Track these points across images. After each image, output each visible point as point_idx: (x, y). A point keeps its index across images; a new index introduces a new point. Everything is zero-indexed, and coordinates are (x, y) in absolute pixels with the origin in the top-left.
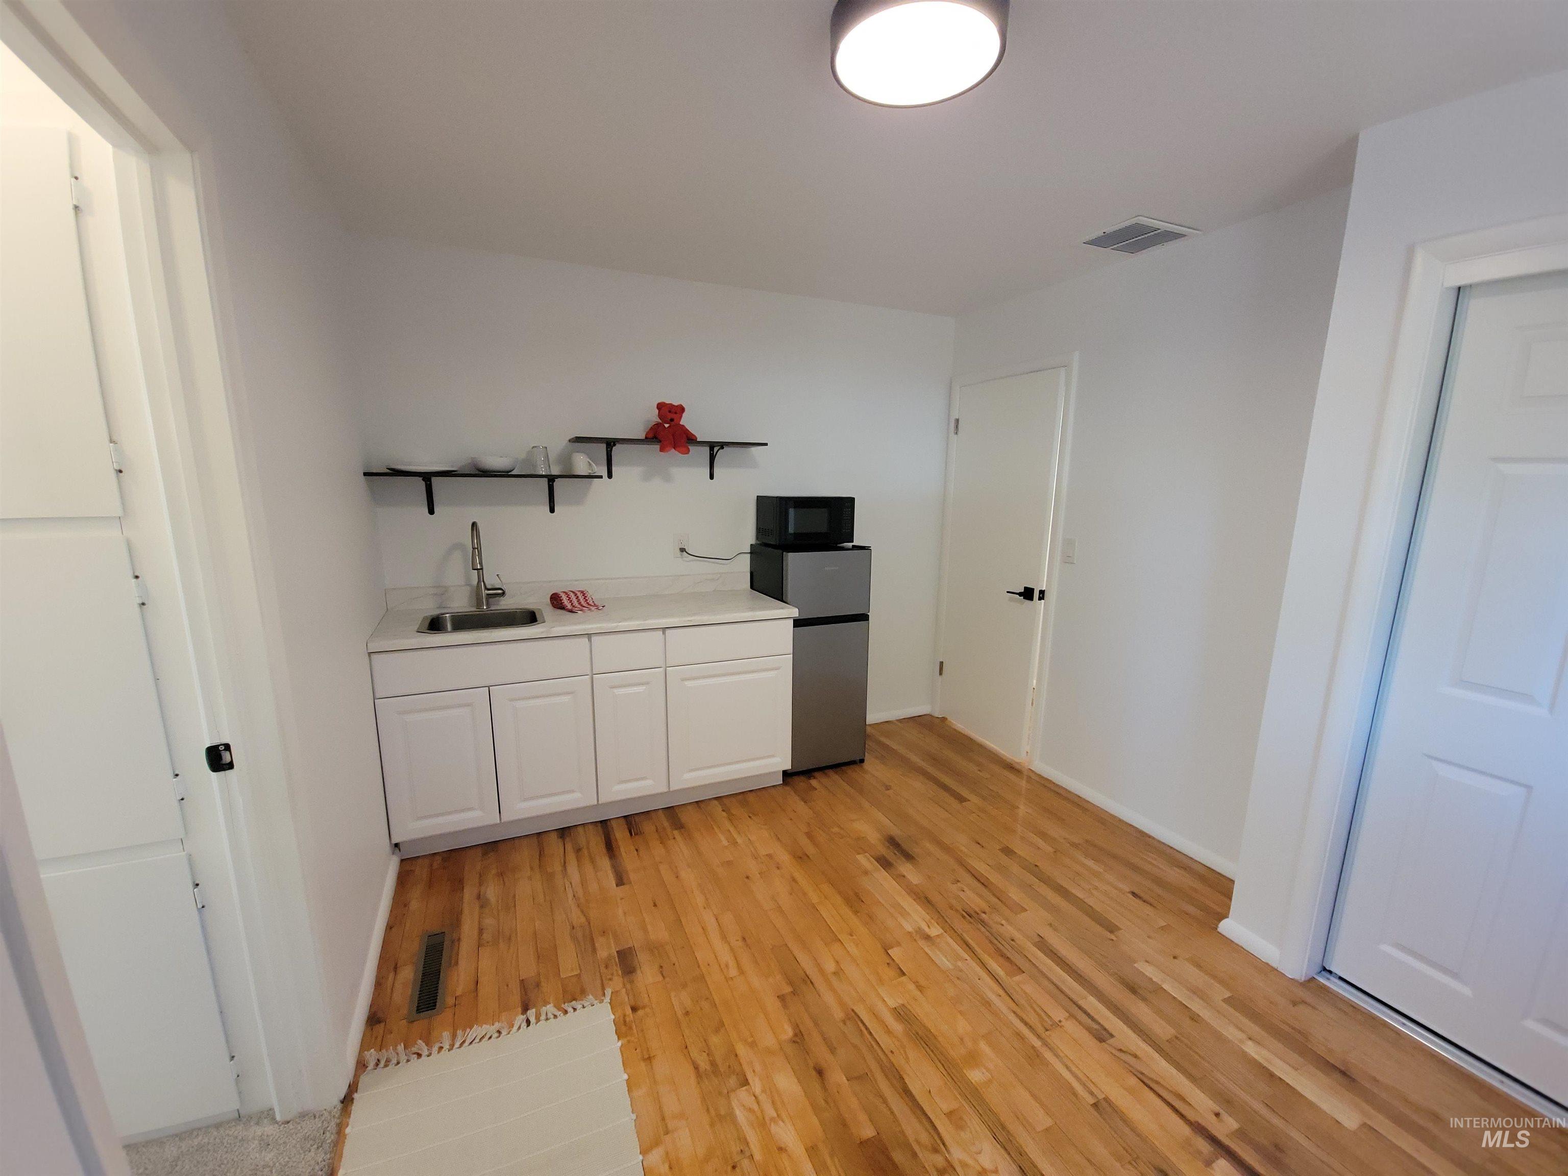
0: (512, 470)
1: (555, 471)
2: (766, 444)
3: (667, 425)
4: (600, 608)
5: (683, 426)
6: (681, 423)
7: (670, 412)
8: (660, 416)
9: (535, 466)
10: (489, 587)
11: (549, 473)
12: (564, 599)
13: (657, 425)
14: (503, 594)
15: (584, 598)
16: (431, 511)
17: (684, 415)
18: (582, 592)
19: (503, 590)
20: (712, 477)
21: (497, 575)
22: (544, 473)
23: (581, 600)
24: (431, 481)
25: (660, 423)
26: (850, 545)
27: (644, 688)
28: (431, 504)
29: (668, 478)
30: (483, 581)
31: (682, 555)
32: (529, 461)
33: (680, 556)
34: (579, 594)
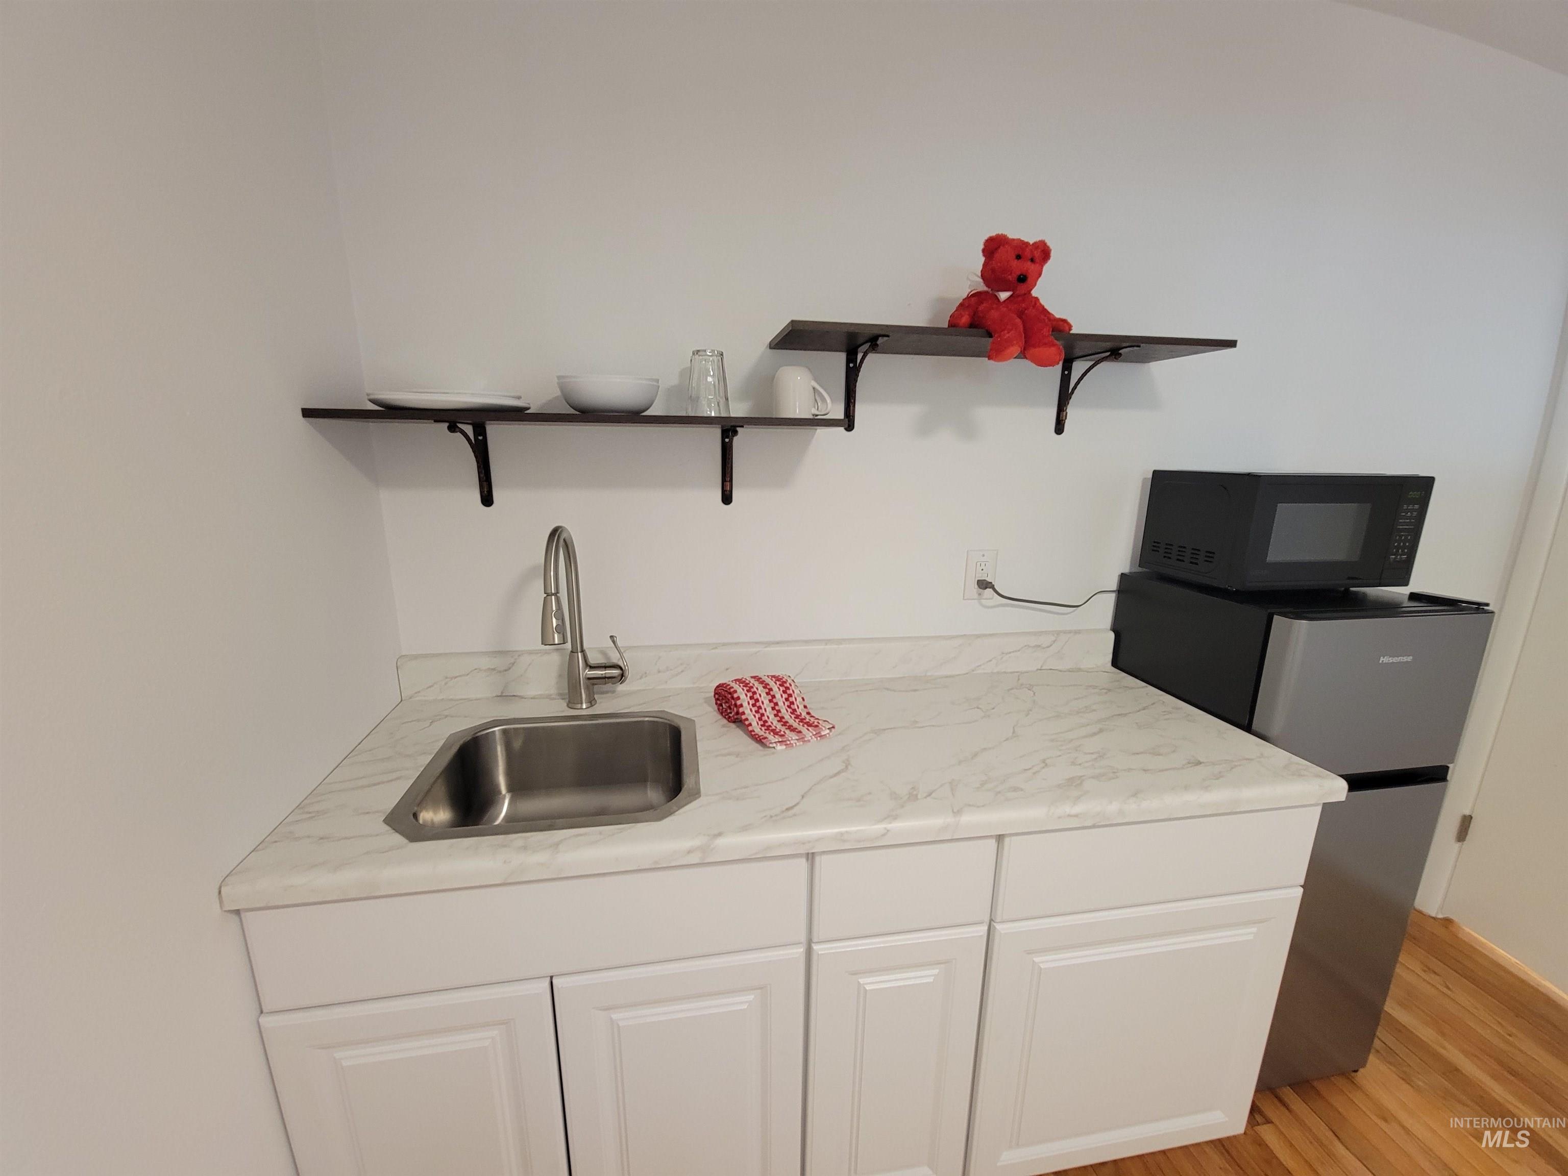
0: (648, 409)
1: (738, 410)
2: (1232, 344)
3: (1004, 296)
4: (823, 733)
5: (1037, 299)
6: (1035, 293)
7: (1019, 257)
8: (988, 274)
9: (694, 400)
10: (592, 661)
11: (723, 415)
12: (745, 704)
13: (977, 297)
14: (622, 677)
15: (787, 700)
16: (487, 500)
17: (1047, 268)
18: (777, 679)
19: (621, 668)
20: (1059, 428)
21: (611, 637)
22: (713, 415)
23: (783, 711)
24: (484, 434)
25: (986, 293)
26: (1400, 592)
27: (936, 971)
28: (485, 484)
29: (968, 431)
30: (583, 651)
31: (980, 594)
32: (683, 390)
33: (976, 596)
34: (772, 684)
